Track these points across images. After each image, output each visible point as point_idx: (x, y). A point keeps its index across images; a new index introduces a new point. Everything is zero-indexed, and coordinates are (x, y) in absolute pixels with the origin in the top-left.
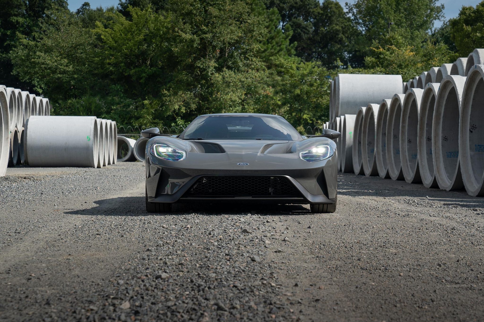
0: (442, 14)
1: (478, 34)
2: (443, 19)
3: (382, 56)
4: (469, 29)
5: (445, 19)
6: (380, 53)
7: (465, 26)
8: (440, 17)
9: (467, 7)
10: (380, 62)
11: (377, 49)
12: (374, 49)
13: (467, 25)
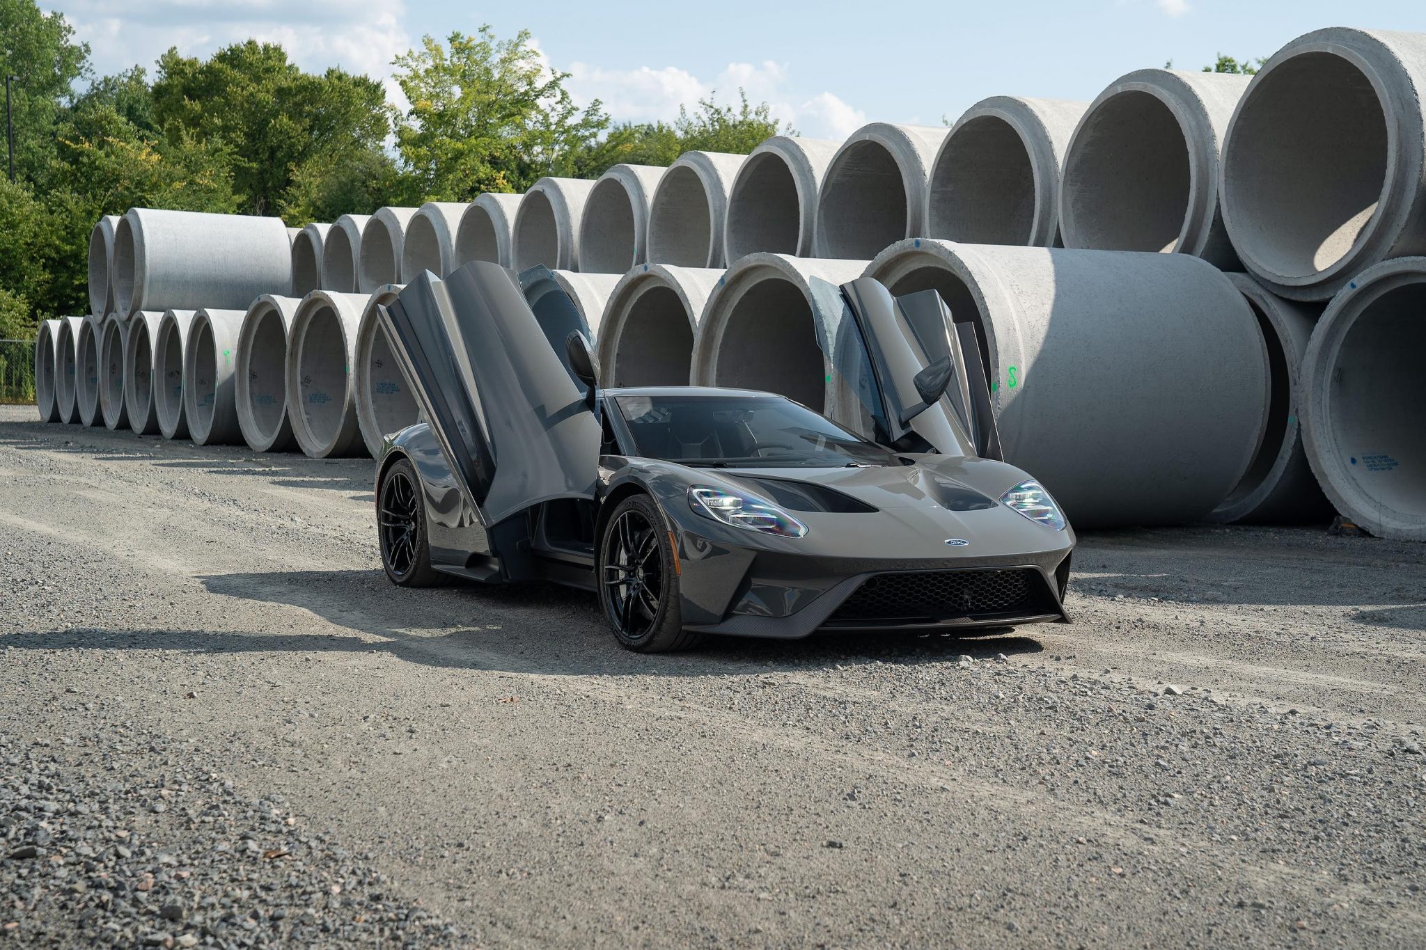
0: (87, 65)
1: (216, 120)
2: (89, 75)
3: (85, 160)
4: (197, 106)
5: (94, 77)
6: (81, 154)
7: (187, 101)
8: (83, 71)
9: (185, 59)
10: (82, 174)
11: (77, 144)
12: (67, 142)
13: (192, 98)
